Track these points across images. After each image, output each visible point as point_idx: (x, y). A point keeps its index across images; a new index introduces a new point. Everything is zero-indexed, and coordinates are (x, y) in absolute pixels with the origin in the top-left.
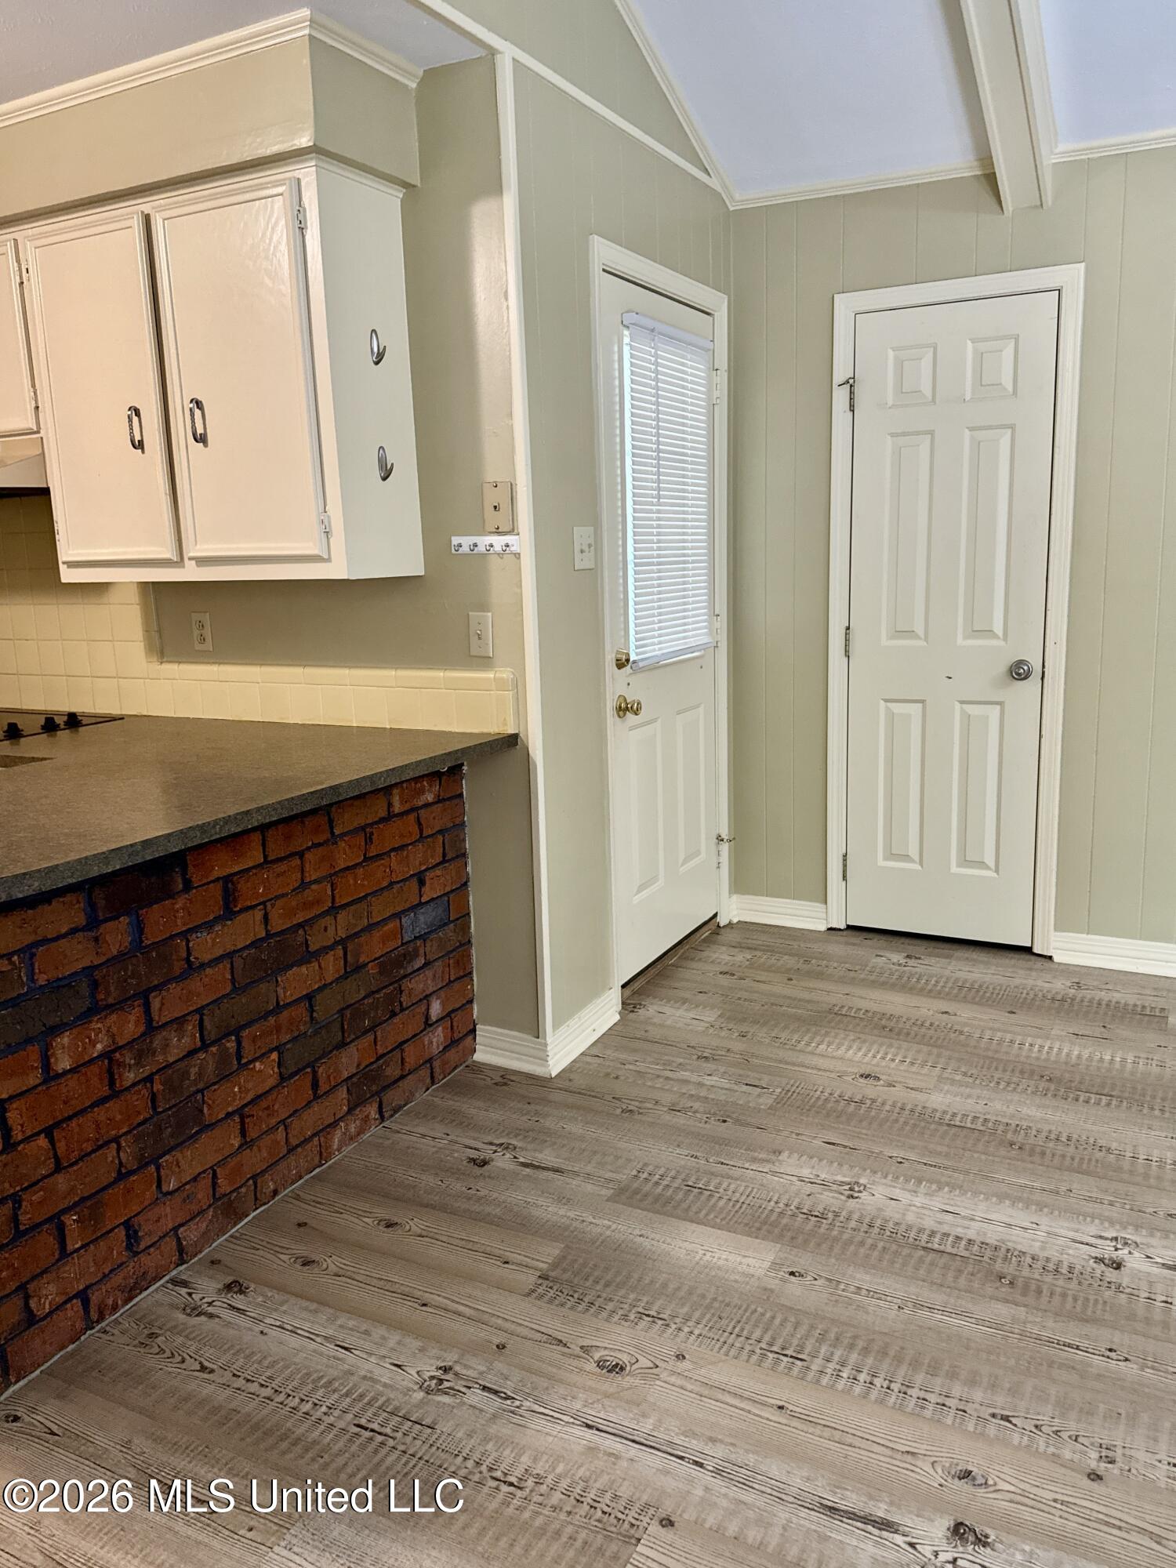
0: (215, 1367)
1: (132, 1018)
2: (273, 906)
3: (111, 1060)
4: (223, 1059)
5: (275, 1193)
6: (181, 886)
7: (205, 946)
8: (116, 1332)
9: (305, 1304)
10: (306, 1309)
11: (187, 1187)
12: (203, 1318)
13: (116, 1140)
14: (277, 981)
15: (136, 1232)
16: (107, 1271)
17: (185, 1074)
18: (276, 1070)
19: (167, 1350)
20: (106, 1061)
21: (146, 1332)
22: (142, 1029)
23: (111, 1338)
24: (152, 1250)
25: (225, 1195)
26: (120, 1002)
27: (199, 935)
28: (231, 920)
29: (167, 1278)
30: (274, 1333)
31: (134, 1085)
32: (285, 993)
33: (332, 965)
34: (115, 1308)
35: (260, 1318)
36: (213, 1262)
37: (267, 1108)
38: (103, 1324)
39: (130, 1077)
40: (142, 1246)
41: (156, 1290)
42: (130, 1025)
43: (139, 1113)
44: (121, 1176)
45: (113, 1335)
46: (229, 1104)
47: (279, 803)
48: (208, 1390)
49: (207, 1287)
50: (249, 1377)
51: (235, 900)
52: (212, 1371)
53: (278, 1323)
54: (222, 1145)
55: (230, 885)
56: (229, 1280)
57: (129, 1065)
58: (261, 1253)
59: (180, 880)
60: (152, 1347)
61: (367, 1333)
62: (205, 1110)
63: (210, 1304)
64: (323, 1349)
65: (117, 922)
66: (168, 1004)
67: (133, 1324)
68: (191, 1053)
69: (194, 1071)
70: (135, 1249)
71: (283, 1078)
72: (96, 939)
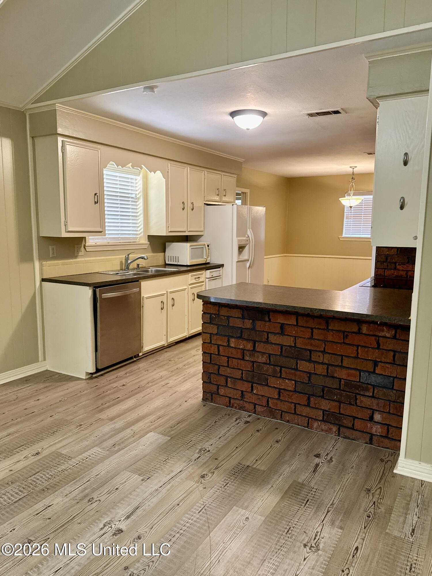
2: (298, 339)
4: (275, 371)
5: (288, 421)
7: (273, 338)
11: (260, 396)
13: (242, 370)
14: (297, 361)
15: (244, 395)
17: (263, 368)
18: (293, 387)
20: (242, 351)
22: (252, 349)
24: (247, 403)
25: (270, 407)
26: (247, 339)
27: (271, 334)
28: (282, 336)
31: (249, 361)
32: (300, 367)
34: (236, 408)
37: (289, 395)
39: (247, 358)
40: (245, 400)
41: (247, 413)
42: (249, 346)
43: (248, 368)
44: (242, 379)
46: (275, 384)
51: (285, 331)
54: (271, 394)
55: (284, 326)
57: (248, 355)
59: (267, 318)
65: (249, 320)
66: (260, 347)
68: (265, 363)
69: (265, 368)
70: (243, 399)
71: (295, 391)
72: (243, 322)
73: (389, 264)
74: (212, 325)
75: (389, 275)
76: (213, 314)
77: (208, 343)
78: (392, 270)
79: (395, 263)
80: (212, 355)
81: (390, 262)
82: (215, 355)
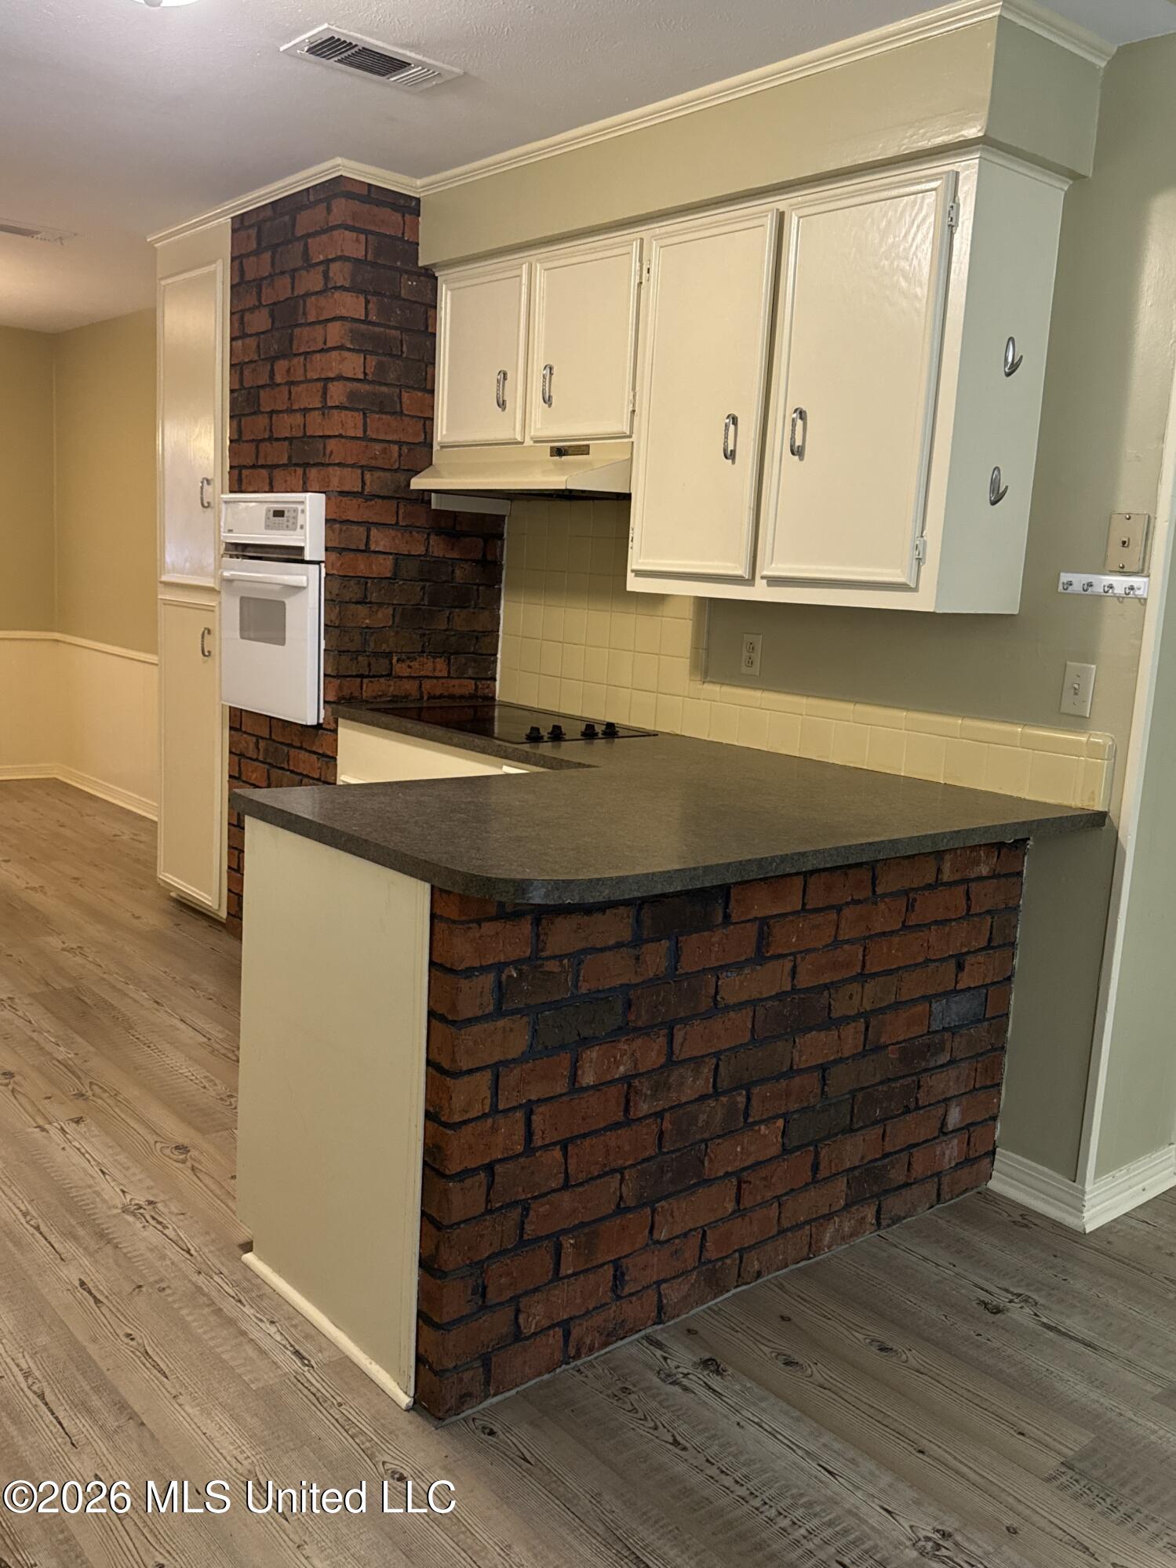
0: (688, 1445)
1: (656, 1047)
2: (803, 959)
3: (630, 1086)
4: (731, 1112)
5: (759, 1275)
6: (720, 920)
7: (735, 987)
8: (589, 1374)
9: (786, 1407)
10: (786, 1413)
11: (677, 1241)
12: (677, 1389)
13: (621, 1171)
14: (794, 1042)
15: (623, 1274)
16: (591, 1308)
17: (694, 1119)
18: (780, 1139)
19: (640, 1410)
20: (626, 1086)
21: (620, 1385)
22: (662, 1060)
23: (584, 1379)
24: (635, 1298)
25: (710, 1261)
26: (647, 1028)
27: (729, 974)
28: (761, 965)
29: (642, 1333)
30: (753, 1429)
31: (645, 1117)
32: (800, 1057)
33: (851, 1038)
34: (591, 1350)
35: (738, 1408)
36: (689, 1331)
37: (765, 1179)
38: (579, 1362)
39: (644, 1108)
40: (627, 1291)
41: (631, 1342)
42: (652, 1053)
43: (646, 1148)
44: (620, 1210)
45: (586, 1377)
46: (729, 1163)
47: (836, 849)
48: (681, 1468)
49: (683, 1358)
50: (724, 1469)
51: (768, 945)
52: (684, 1449)
53: (756, 1420)
54: (716, 1206)
55: (765, 928)
56: (707, 1356)
57: (646, 1095)
58: (739, 1335)
59: (720, 913)
60: (625, 1402)
61: (853, 1461)
62: (706, 1163)
63: (686, 1375)
64: (804, 1464)
65: (658, 944)
66: (691, 1041)
67: (606, 1371)
68: (702, 1098)
69: (703, 1117)
70: (619, 1293)
71: (785, 1150)
72: (637, 958)
73: (373, 661)
74: (500, 1023)
75: (375, 698)
76: (506, 964)
77: (485, 1116)
78: (382, 680)
79: (389, 655)
80: (498, 1168)
81: (375, 654)
82: (510, 1165)
